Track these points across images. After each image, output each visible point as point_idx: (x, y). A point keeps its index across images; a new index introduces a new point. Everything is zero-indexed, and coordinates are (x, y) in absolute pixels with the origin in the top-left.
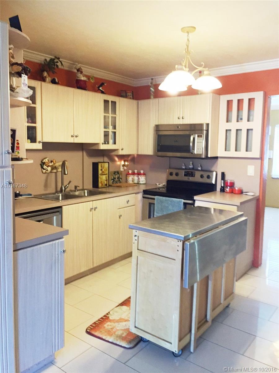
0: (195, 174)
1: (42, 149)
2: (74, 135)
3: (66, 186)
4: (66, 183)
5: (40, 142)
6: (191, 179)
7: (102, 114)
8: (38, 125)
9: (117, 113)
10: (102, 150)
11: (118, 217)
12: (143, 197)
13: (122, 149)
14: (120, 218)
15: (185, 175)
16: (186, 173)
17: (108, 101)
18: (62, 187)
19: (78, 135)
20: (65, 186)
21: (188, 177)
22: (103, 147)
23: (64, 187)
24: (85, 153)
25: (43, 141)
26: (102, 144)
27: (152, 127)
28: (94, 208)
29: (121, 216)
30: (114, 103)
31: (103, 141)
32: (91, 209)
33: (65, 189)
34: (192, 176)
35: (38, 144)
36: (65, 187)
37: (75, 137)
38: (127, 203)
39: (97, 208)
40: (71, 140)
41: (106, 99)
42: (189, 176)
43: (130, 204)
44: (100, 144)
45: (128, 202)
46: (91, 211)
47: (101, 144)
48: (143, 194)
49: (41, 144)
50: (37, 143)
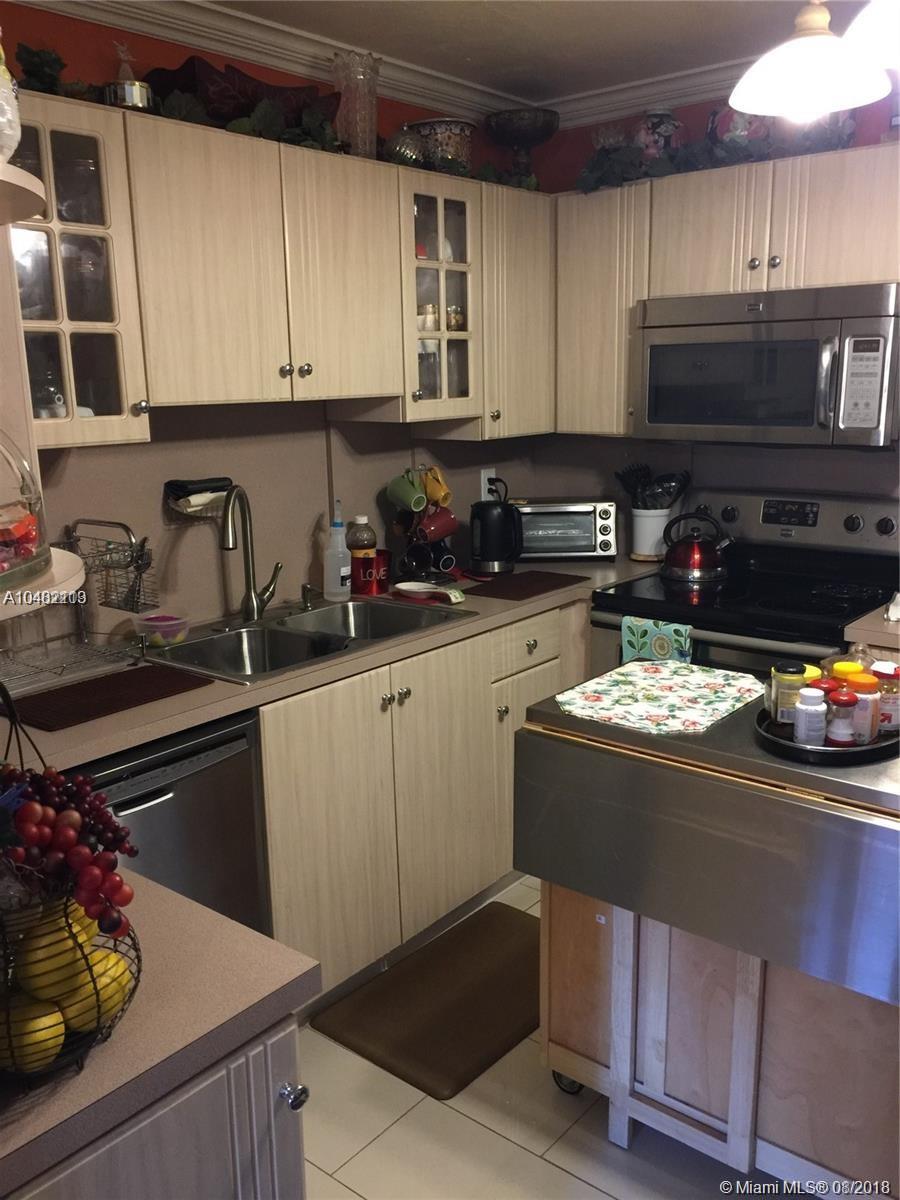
0: (816, 515)
1: (149, 440)
2: (290, 365)
3: (266, 589)
4: (262, 579)
5: (137, 410)
6: (798, 535)
7: (410, 263)
8: (124, 326)
9: (469, 258)
10: (410, 423)
11: (495, 715)
12: (595, 623)
13: (496, 417)
14: (501, 719)
15: (767, 518)
16: (772, 511)
17: (432, 201)
18: (248, 598)
19: (309, 365)
20: (258, 591)
21: (785, 527)
22: (417, 412)
23: (257, 596)
24: (335, 438)
25: (152, 404)
26: (416, 398)
27: (620, 311)
28: (397, 696)
29: (507, 711)
30: (456, 209)
31: (413, 385)
32: (387, 703)
33: (263, 604)
34: (803, 522)
35: (130, 416)
36: (260, 596)
37: (296, 374)
38: (530, 652)
39: (408, 693)
40: (278, 391)
41: (423, 191)
42: (789, 523)
43: (539, 654)
44: (404, 397)
45: (532, 647)
46: (384, 708)
47: (409, 398)
48: (593, 609)
49: (145, 417)
50: (126, 416)
